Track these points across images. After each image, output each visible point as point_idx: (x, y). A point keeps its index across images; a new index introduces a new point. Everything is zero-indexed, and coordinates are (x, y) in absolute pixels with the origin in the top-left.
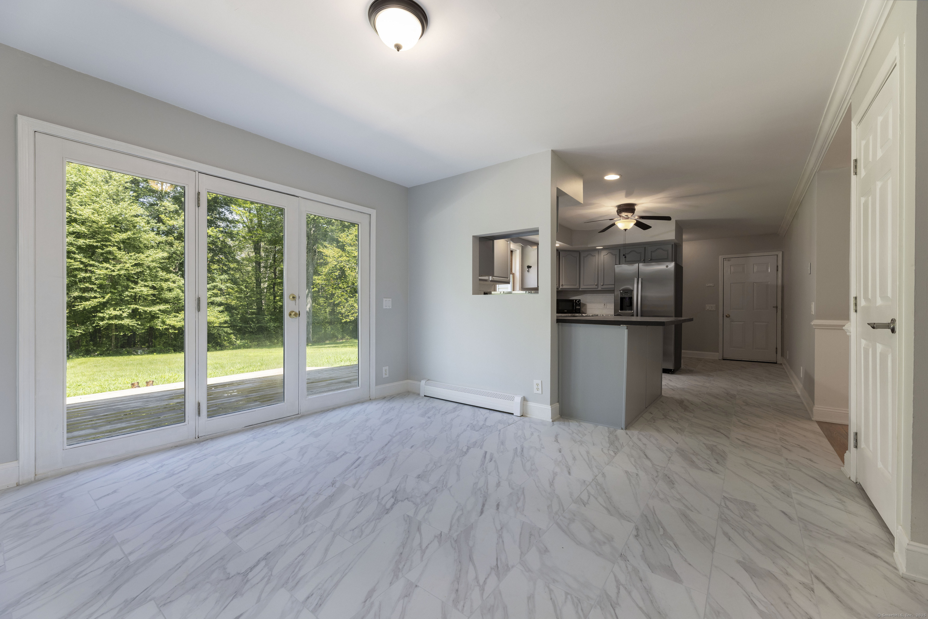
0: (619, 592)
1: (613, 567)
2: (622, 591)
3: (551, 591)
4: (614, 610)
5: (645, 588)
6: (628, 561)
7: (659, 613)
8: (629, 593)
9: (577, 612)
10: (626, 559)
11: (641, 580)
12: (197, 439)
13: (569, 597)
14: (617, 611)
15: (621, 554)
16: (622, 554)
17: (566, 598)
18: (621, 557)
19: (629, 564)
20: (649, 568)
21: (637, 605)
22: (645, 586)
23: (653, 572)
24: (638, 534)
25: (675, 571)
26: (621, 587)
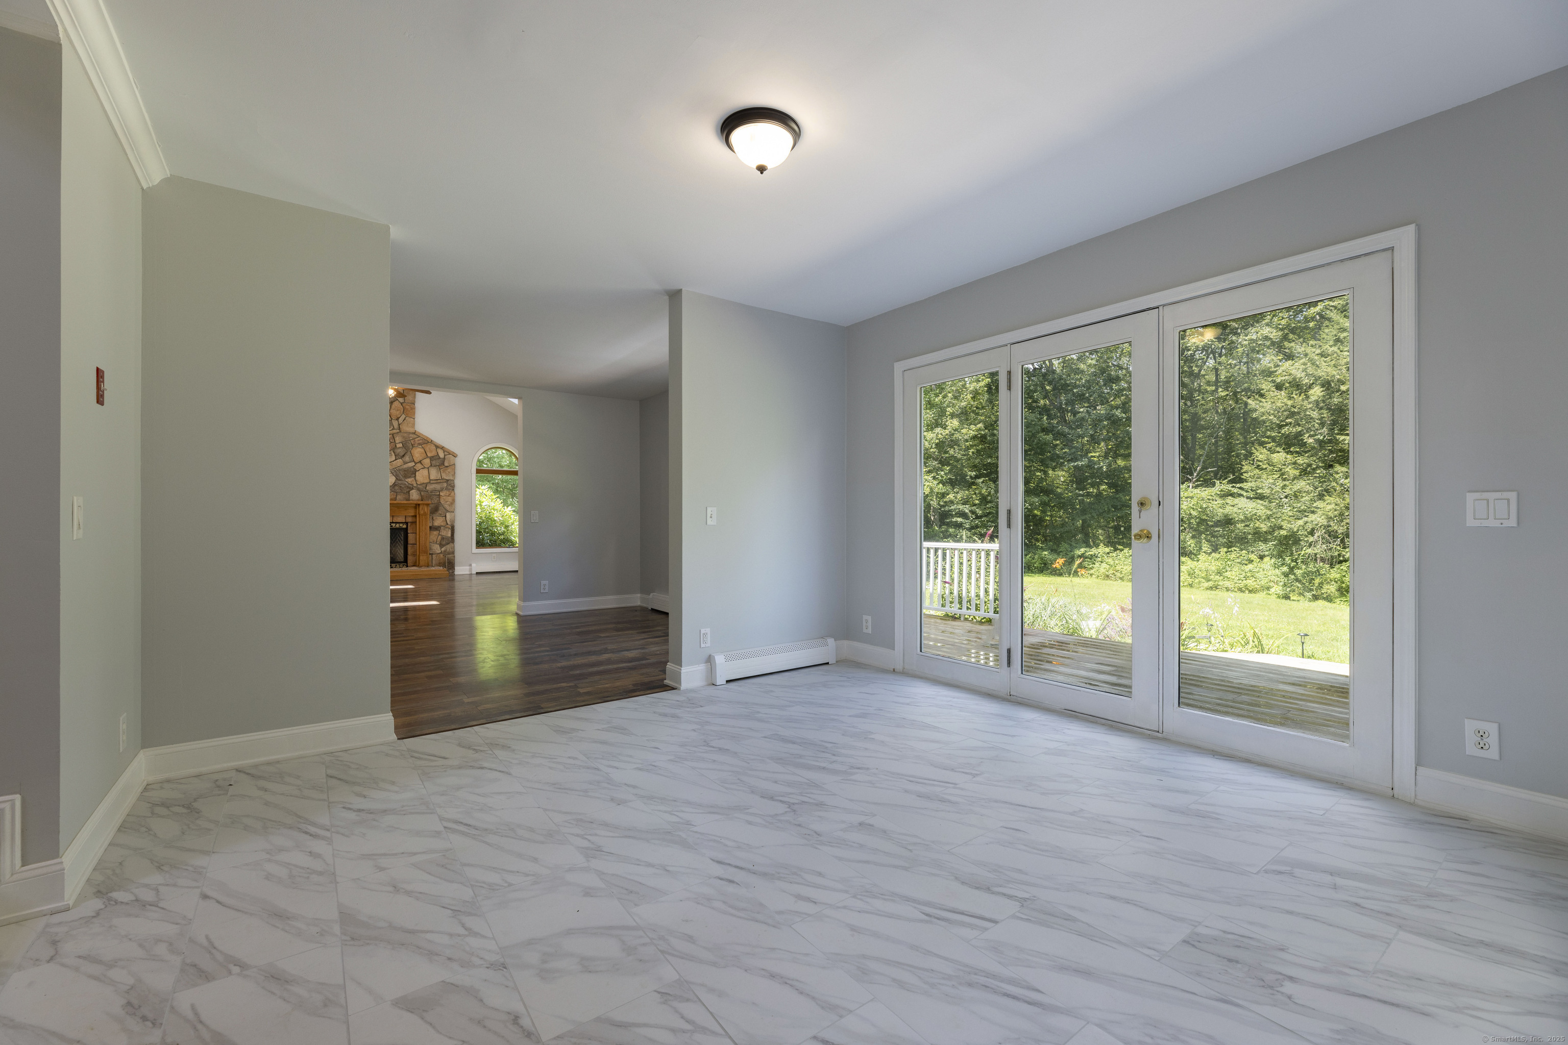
0: (463, 927)
1: (497, 943)
2: (462, 931)
3: (527, 875)
4: (452, 910)
5: (437, 954)
6: (488, 968)
7: (403, 945)
8: (451, 935)
9: (484, 883)
10: (492, 966)
11: (449, 959)
12: (1009, 697)
13: (506, 885)
14: (450, 911)
15: (505, 968)
16: (504, 970)
17: (506, 882)
18: (502, 964)
19: (482, 965)
20: (452, 984)
21: (432, 932)
22: (440, 956)
23: (443, 981)
24: (518, 1024)
25: (412, 1012)
26: (466, 933)
